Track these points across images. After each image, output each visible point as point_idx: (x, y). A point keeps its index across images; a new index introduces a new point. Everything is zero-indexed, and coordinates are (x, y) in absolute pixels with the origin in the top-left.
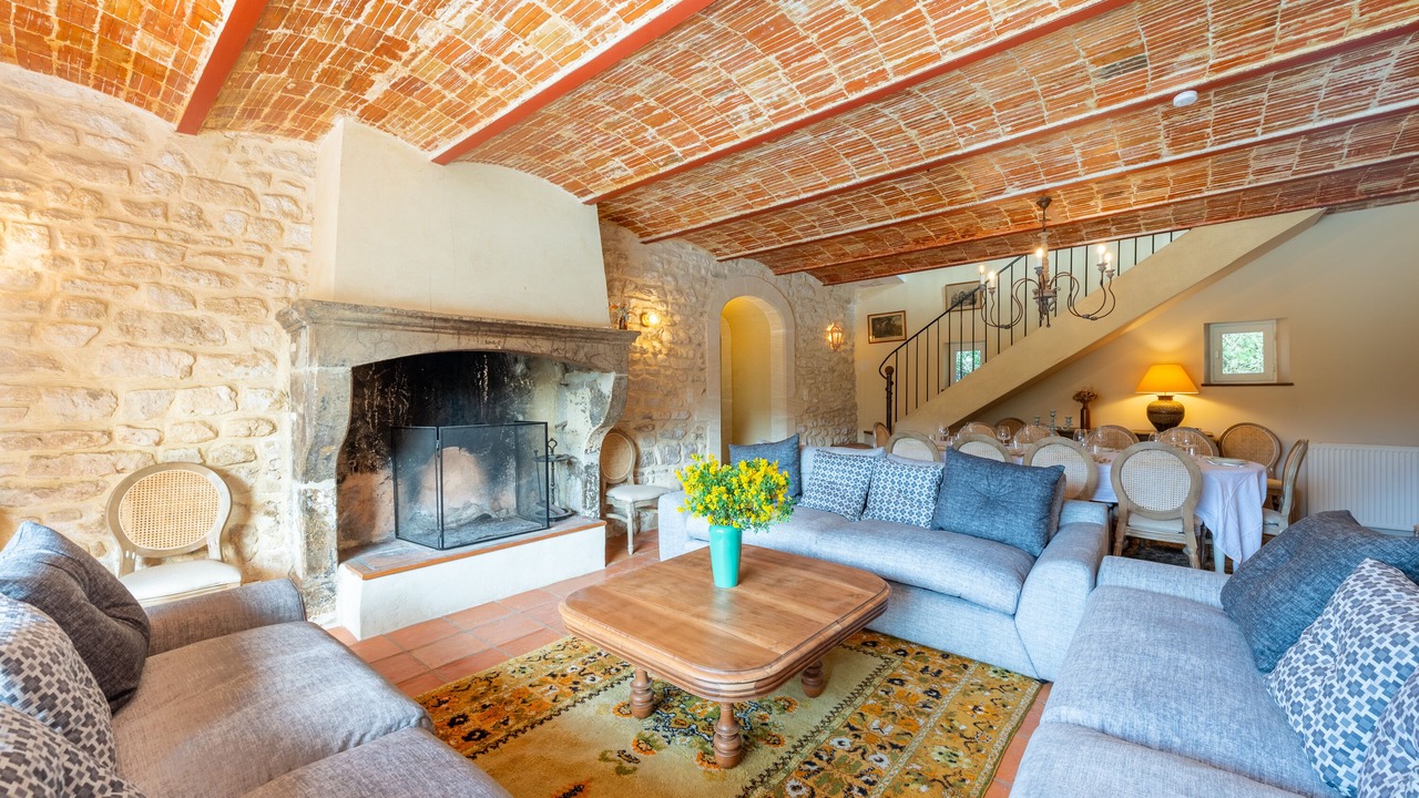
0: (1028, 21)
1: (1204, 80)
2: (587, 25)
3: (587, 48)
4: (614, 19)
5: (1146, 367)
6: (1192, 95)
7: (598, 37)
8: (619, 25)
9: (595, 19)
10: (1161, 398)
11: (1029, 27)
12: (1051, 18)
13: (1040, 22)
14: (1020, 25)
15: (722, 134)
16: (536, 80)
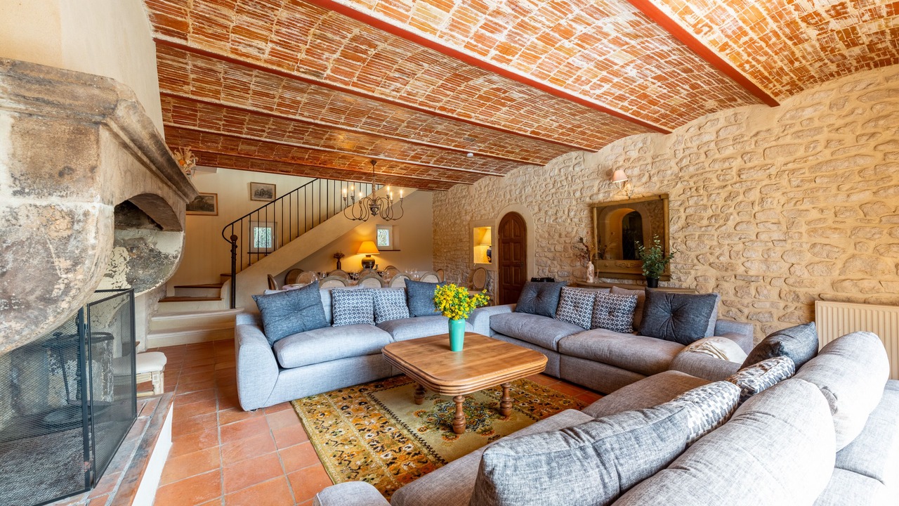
0: (495, 124)
1: (476, 152)
2: (451, 30)
3: (435, 34)
4: (464, 41)
5: (361, 243)
6: (472, 155)
7: (446, 37)
8: (461, 44)
9: (458, 32)
10: (367, 256)
11: (493, 126)
12: (499, 127)
13: (496, 126)
14: (493, 124)
15: (367, 85)
16: (382, 11)
